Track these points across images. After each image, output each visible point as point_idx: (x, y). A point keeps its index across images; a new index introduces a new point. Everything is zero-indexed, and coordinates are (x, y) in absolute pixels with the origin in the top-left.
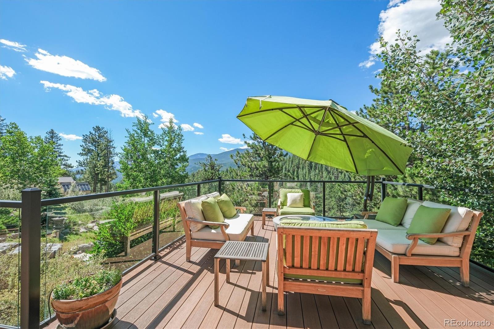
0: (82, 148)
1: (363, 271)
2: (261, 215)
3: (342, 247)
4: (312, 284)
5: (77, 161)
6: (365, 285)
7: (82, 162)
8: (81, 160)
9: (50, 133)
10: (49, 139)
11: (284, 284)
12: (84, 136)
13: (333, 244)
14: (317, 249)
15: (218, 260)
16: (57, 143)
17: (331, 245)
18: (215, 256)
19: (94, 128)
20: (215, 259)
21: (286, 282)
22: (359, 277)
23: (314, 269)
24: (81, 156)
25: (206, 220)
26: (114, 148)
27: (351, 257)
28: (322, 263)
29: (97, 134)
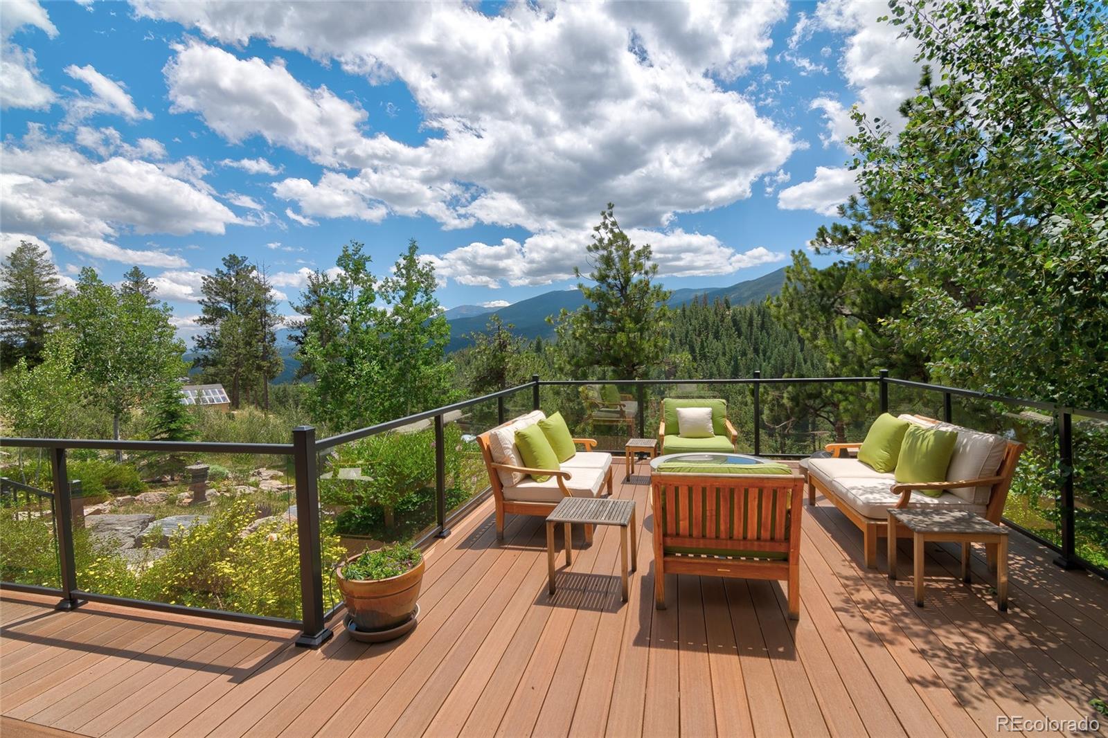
0: (202, 307)
1: (787, 539)
2: (623, 454)
3: (753, 505)
4: (708, 561)
5: (193, 338)
6: (791, 562)
7: (204, 338)
8: (203, 335)
9: (131, 275)
10: (131, 289)
11: (665, 562)
12: (205, 280)
13: (739, 499)
14: (714, 508)
15: (552, 525)
16: (148, 298)
17: (736, 500)
18: (548, 518)
19: (224, 259)
20: (547, 523)
21: (669, 559)
22: (782, 548)
23: (711, 539)
24: (202, 325)
25: (525, 467)
26: (274, 303)
27: (766, 517)
28: (722, 527)
29: (232, 273)
